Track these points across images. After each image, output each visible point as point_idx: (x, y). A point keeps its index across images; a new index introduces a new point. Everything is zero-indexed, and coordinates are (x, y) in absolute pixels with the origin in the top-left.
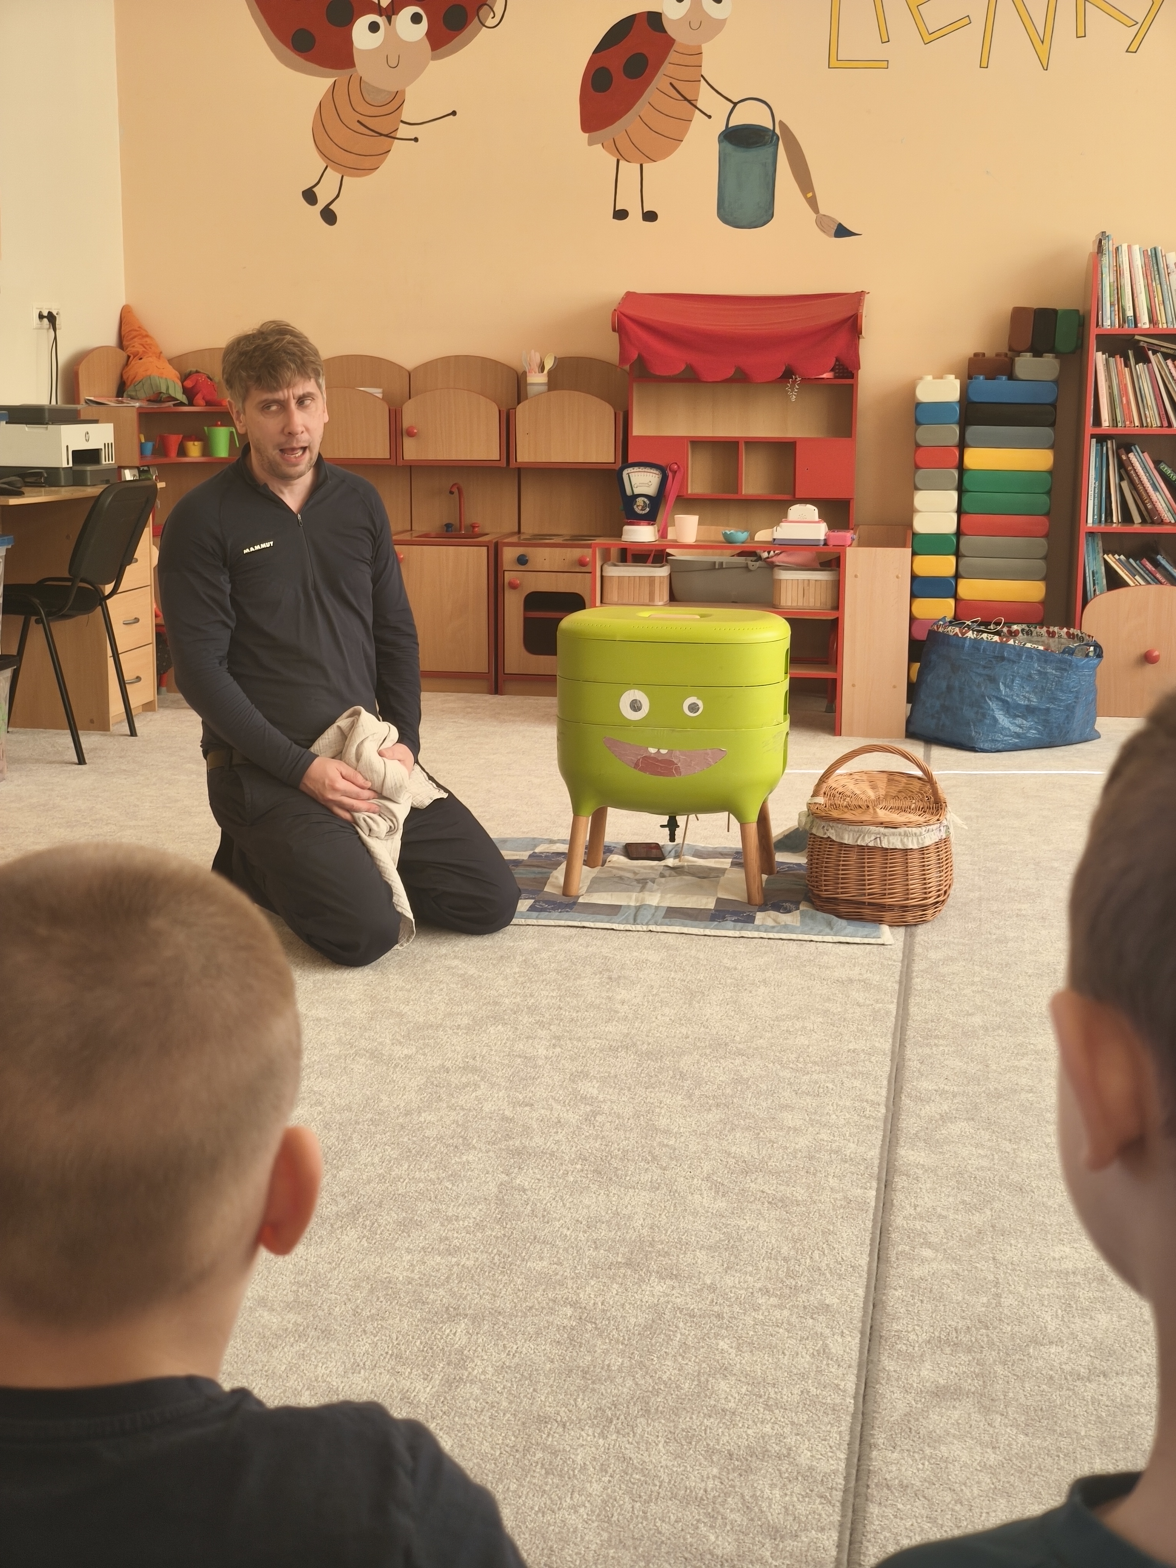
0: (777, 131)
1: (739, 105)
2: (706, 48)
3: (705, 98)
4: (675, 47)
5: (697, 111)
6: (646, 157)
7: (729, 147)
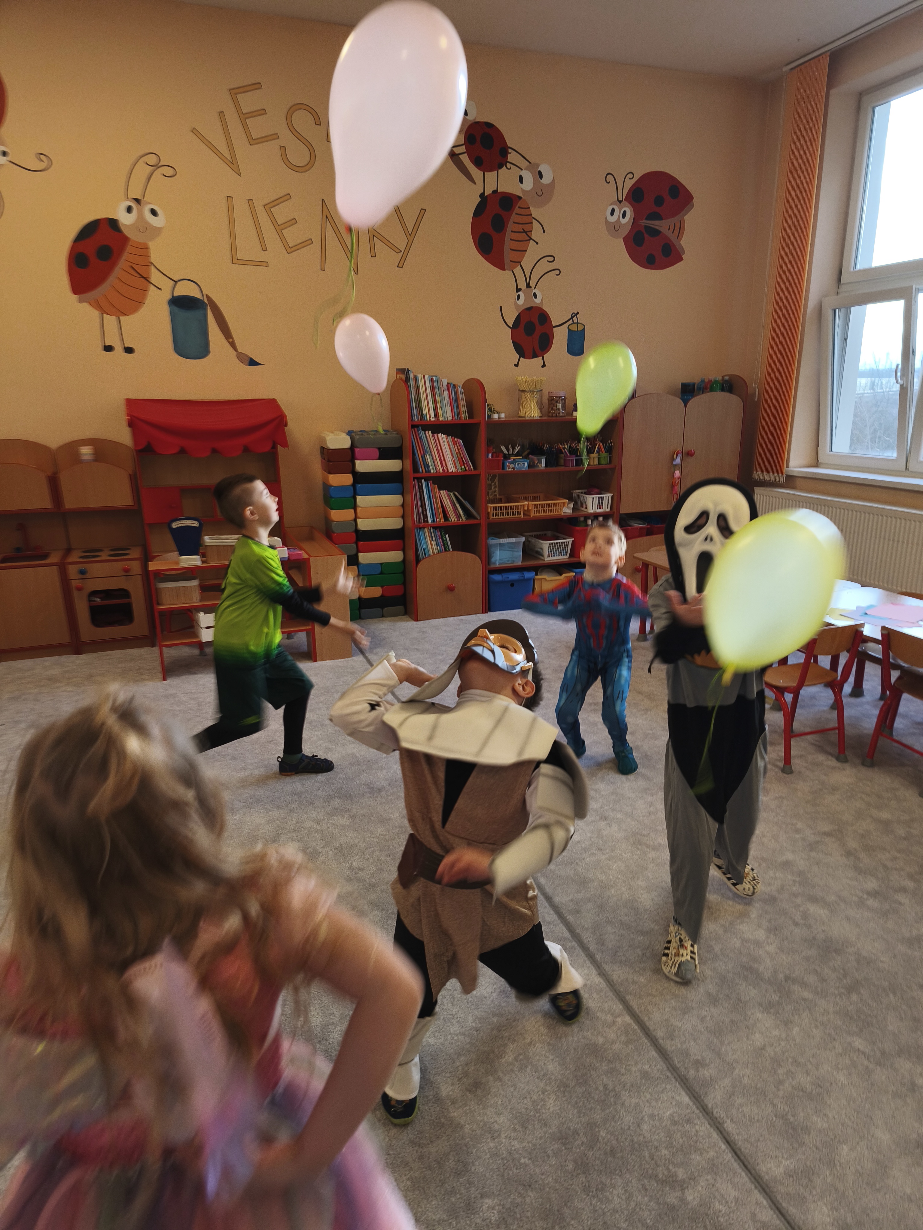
0: (206, 301)
1: (179, 283)
2: (152, 245)
3: (155, 277)
4: (130, 243)
5: (152, 286)
6: (120, 312)
7: (176, 309)
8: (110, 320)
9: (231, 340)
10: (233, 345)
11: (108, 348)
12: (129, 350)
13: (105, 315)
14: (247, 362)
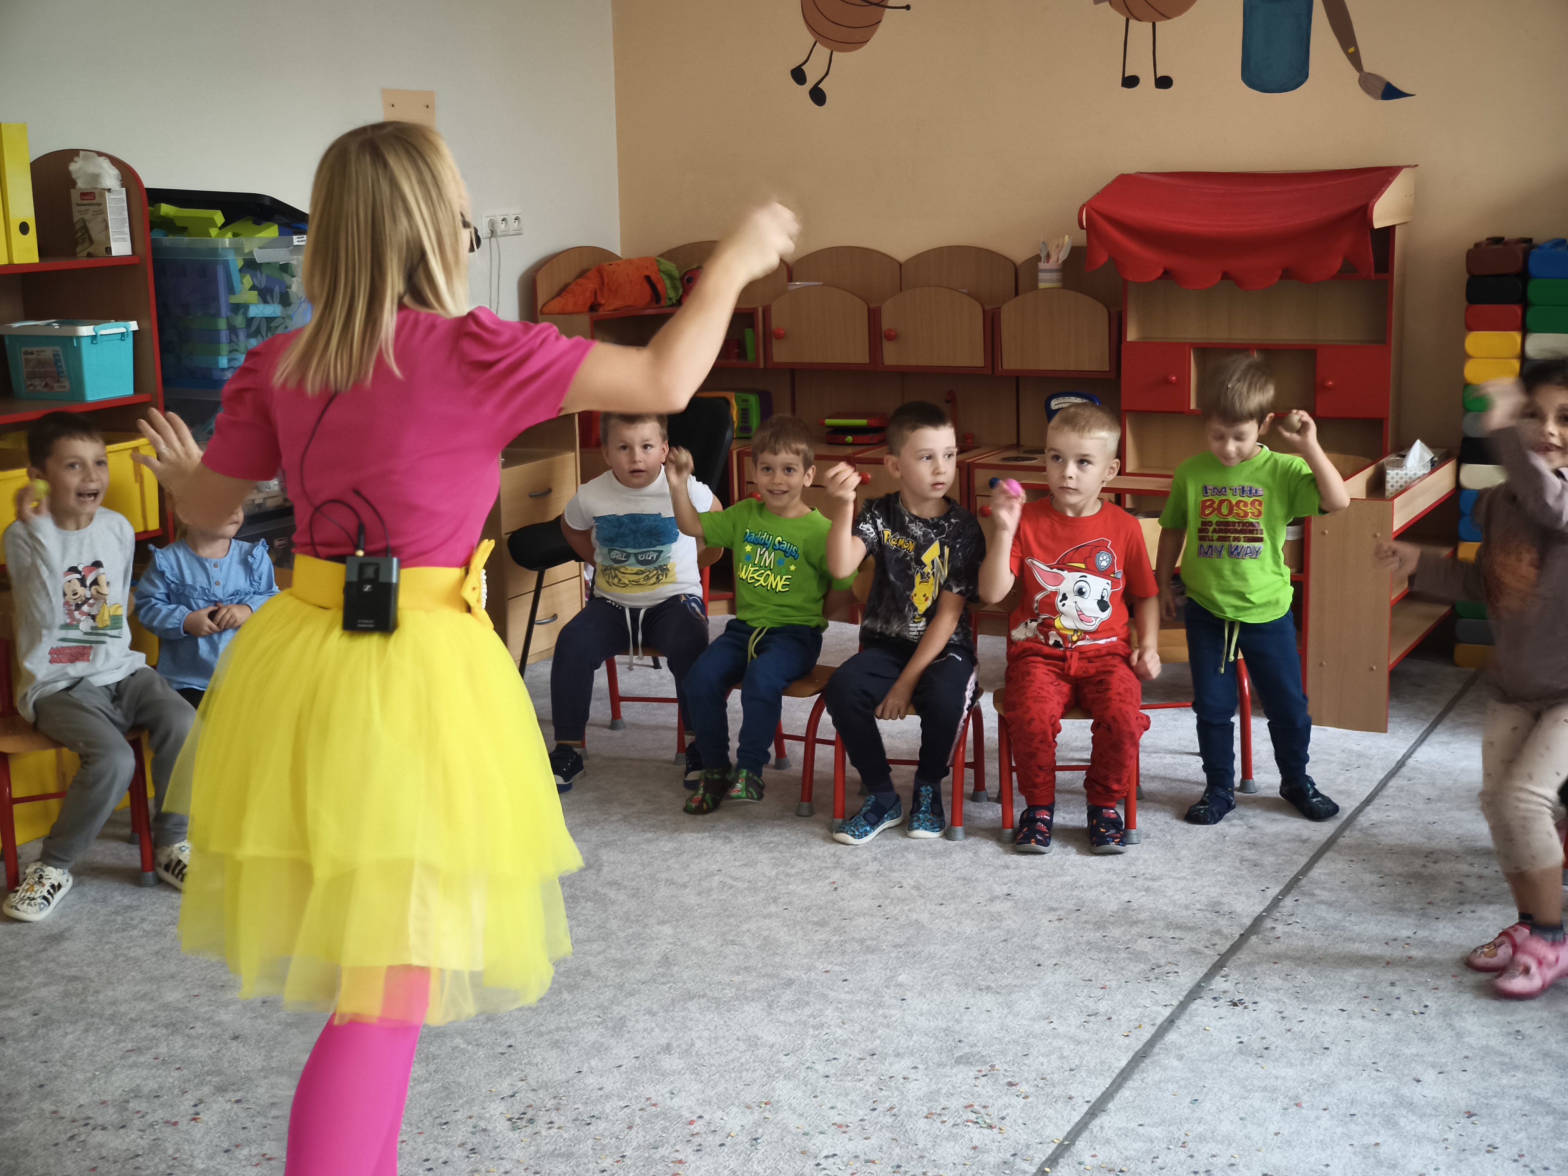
6: (1158, 14)
8: (1141, 30)
9: (1352, 50)
10: (1355, 60)
11: (1130, 82)
12: (1164, 82)
13: (1132, 22)
14: (1380, 92)
